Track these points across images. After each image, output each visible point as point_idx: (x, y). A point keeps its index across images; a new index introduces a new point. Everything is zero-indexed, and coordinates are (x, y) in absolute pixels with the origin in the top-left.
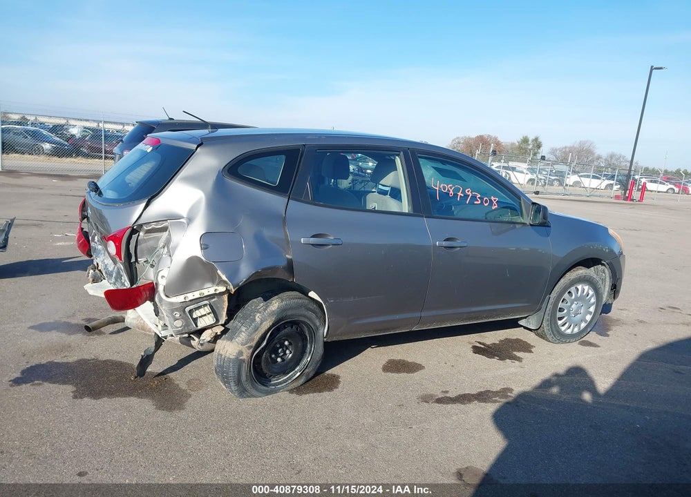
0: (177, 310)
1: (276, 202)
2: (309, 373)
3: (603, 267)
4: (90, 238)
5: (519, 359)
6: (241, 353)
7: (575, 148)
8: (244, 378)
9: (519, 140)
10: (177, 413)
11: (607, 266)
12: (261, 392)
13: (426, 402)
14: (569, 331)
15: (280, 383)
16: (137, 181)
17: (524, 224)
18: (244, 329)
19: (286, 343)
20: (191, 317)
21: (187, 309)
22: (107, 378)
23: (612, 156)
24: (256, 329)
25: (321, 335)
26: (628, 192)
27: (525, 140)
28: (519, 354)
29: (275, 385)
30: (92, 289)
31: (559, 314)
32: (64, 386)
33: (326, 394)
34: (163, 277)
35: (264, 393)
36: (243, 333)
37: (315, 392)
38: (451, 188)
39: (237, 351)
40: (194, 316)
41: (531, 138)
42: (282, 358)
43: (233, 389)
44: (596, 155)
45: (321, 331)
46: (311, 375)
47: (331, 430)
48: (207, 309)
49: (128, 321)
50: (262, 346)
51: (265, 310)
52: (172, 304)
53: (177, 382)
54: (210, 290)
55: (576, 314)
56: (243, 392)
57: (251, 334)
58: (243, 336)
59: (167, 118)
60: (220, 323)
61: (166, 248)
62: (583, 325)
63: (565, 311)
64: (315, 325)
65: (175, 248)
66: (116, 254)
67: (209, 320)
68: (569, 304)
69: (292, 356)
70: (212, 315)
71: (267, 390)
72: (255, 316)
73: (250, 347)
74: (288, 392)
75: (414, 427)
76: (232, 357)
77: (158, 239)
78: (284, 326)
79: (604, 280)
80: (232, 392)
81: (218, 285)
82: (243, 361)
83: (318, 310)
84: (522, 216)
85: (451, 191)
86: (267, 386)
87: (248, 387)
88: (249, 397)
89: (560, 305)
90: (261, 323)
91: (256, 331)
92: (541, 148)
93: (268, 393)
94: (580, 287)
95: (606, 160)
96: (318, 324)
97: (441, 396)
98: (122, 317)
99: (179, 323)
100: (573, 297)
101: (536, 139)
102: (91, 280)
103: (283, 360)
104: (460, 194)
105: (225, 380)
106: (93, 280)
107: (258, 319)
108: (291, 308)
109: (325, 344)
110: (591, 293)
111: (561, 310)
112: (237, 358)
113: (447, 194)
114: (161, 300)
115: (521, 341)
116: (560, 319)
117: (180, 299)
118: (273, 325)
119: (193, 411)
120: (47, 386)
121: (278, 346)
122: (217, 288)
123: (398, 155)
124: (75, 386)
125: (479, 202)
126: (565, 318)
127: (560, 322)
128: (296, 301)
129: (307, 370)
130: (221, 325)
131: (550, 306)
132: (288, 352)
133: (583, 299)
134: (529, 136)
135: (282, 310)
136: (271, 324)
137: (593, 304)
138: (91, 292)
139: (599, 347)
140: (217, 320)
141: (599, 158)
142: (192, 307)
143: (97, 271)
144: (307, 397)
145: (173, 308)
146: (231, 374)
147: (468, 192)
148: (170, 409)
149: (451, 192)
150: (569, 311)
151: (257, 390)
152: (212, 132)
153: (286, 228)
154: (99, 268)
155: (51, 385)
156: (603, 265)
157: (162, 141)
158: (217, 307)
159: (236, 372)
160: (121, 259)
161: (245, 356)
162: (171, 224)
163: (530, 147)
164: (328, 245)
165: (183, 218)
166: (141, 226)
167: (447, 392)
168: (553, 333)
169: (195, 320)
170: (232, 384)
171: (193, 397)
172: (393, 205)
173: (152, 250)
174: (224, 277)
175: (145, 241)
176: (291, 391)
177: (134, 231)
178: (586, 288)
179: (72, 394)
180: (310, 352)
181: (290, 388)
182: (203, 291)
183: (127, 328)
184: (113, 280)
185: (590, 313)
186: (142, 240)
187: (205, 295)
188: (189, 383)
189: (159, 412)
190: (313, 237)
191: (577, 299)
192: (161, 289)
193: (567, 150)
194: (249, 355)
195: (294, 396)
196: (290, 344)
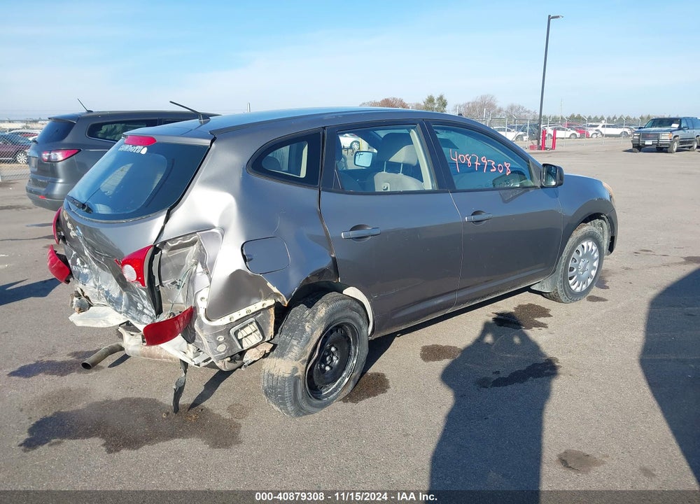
0: (221, 333)
1: (307, 195)
2: (355, 377)
3: (601, 221)
4: (69, 261)
5: (544, 325)
6: (295, 369)
7: (477, 103)
8: (300, 396)
9: (425, 100)
10: (235, 448)
11: (606, 220)
12: (316, 407)
13: (484, 387)
14: (578, 289)
15: (331, 393)
16: (114, 188)
17: (535, 187)
18: (295, 343)
19: (333, 349)
20: (237, 338)
21: (232, 331)
22: (135, 421)
23: (512, 108)
24: (308, 341)
25: (365, 334)
26: (541, 141)
27: (431, 100)
28: (541, 320)
29: (327, 396)
30: (81, 320)
31: (570, 274)
32: (89, 440)
33: (381, 396)
34: (202, 298)
35: (318, 407)
36: (295, 347)
37: (369, 396)
38: (468, 157)
39: (292, 368)
40: (239, 338)
41: (436, 97)
42: (330, 366)
43: (290, 409)
44: (498, 108)
45: (365, 330)
46: (358, 378)
47: (410, 437)
48: (254, 327)
49: (129, 349)
50: (314, 358)
51: (313, 317)
52: (215, 328)
53: (216, 412)
54: (258, 306)
55: (583, 272)
56: (300, 412)
57: (304, 347)
58: (296, 350)
59: (85, 111)
60: (266, 340)
61: (199, 265)
62: (590, 281)
63: (575, 270)
64: (358, 324)
65: (212, 264)
66: (137, 279)
67: (256, 338)
68: (577, 263)
69: (339, 362)
70: (258, 332)
71: (322, 404)
72: (304, 326)
73: (304, 361)
74: (342, 402)
75: (489, 416)
76: (286, 375)
77: (184, 255)
78: (331, 332)
79: (603, 233)
80: (288, 413)
81: (266, 298)
82: (298, 377)
83: (361, 309)
84: (531, 178)
85: (469, 160)
86: (320, 399)
87: (304, 405)
88: (305, 414)
89: (570, 265)
90: (312, 334)
91: (308, 342)
92: (447, 106)
93: (323, 406)
94: (585, 244)
95: (506, 112)
96: (361, 323)
97: (495, 377)
98: (118, 345)
99: (222, 348)
100: (581, 254)
101: (441, 98)
102: (77, 309)
103: (331, 368)
104: (477, 163)
105: (281, 402)
106: (80, 310)
107: (308, 329)
108: (338, 311)
109: (370, 342)
110: (594, 248)
111: (572, 269)
112: (292, 376)
113: (466, 164)
114: (201, 324)
115: (534, 305)
116: (571, 278)
117: (225, 321)
118: (324, 332)
119: (253, 443)
120: (68, 443)
121: (327, 354)
122: (264, 302)
123: (414, 128)
124: (103, 437)
125: (495, 170)
126: (575, 277)
127: (571, 282)
128: (340, 302)
129: (354, 374)
130: (268, 342)
131: (562, 267)
132: (334, 358)
133: (588, 255)
134: (433, 96)
135: (330, 315)
136: (322, 332)
137: (596, 259)
138: (79, 323)
139: (606, 300)
140: (264, 337)
141: (500, 110)
142: (237, 327)
143: (83, 298)
144: (364, 404)
145: (216, 331)
146: (287, 394)
147: (484, 160)
148: (227, 445)
149: (469, 162)
150: (578, 269)
151: (311, 405)
152: (205, 123)
153: (325, 223)
154: (85, 295)
155: (74, 442)
156: (603, 219)
157: (159, 139)
158: (263, 324)
159: (292, 392)
160: (143, 285)
161: (300, 373)
162: (202, 235)
163: (436, 106)
164: (367, 237)
165: (214, 227)
166: (165, 243)
167: (498, 373)
168: (566, 293)
169: (240, 341)
170: (288, 404)
171: (243, 426)
172: (411, 184)
173: (178, 269)
174: (275, 290)
175: (169, 259)
176: (345, 400)
177: (156, 250)
178: (590, 244)
179: (104, 448)
180: (355, 355)
181: (341, 397)
182: (250, 308)
183: (126, 357)
184: (124, 309)
185: (594, 268)
186: (165, 259)
187: (252, 312)
188: (230, 409)
189: (217, 451)
190: (352, 229)
191: (584, 256)
192: (201, 313)
193: (470, 105)
194: (304, 370)
195: (350, 404)
196: (337, 349)
